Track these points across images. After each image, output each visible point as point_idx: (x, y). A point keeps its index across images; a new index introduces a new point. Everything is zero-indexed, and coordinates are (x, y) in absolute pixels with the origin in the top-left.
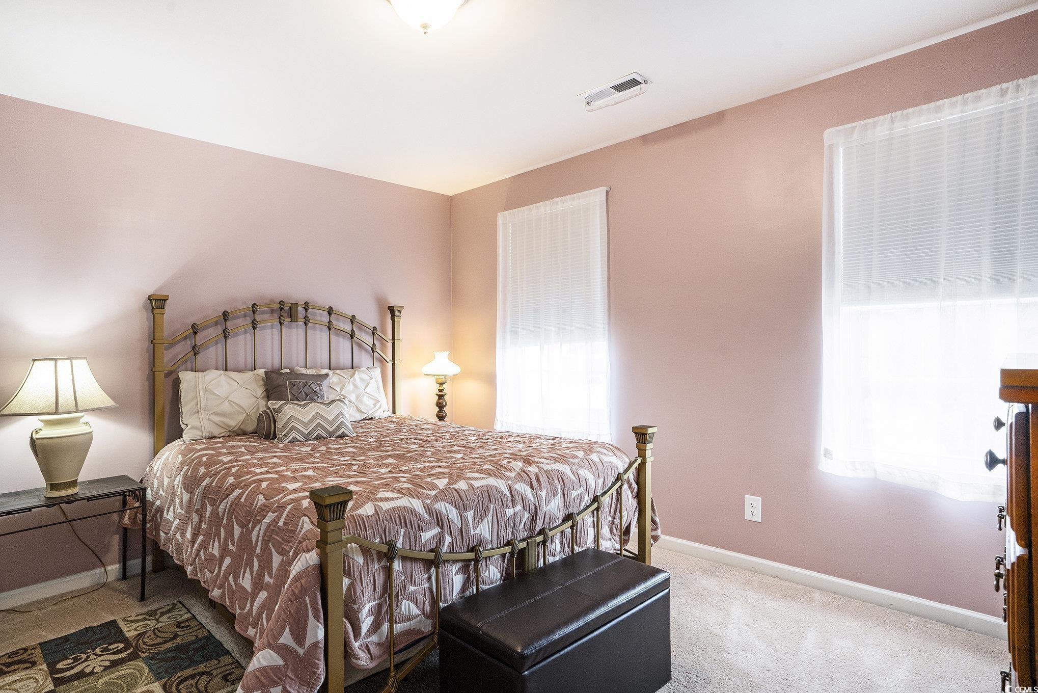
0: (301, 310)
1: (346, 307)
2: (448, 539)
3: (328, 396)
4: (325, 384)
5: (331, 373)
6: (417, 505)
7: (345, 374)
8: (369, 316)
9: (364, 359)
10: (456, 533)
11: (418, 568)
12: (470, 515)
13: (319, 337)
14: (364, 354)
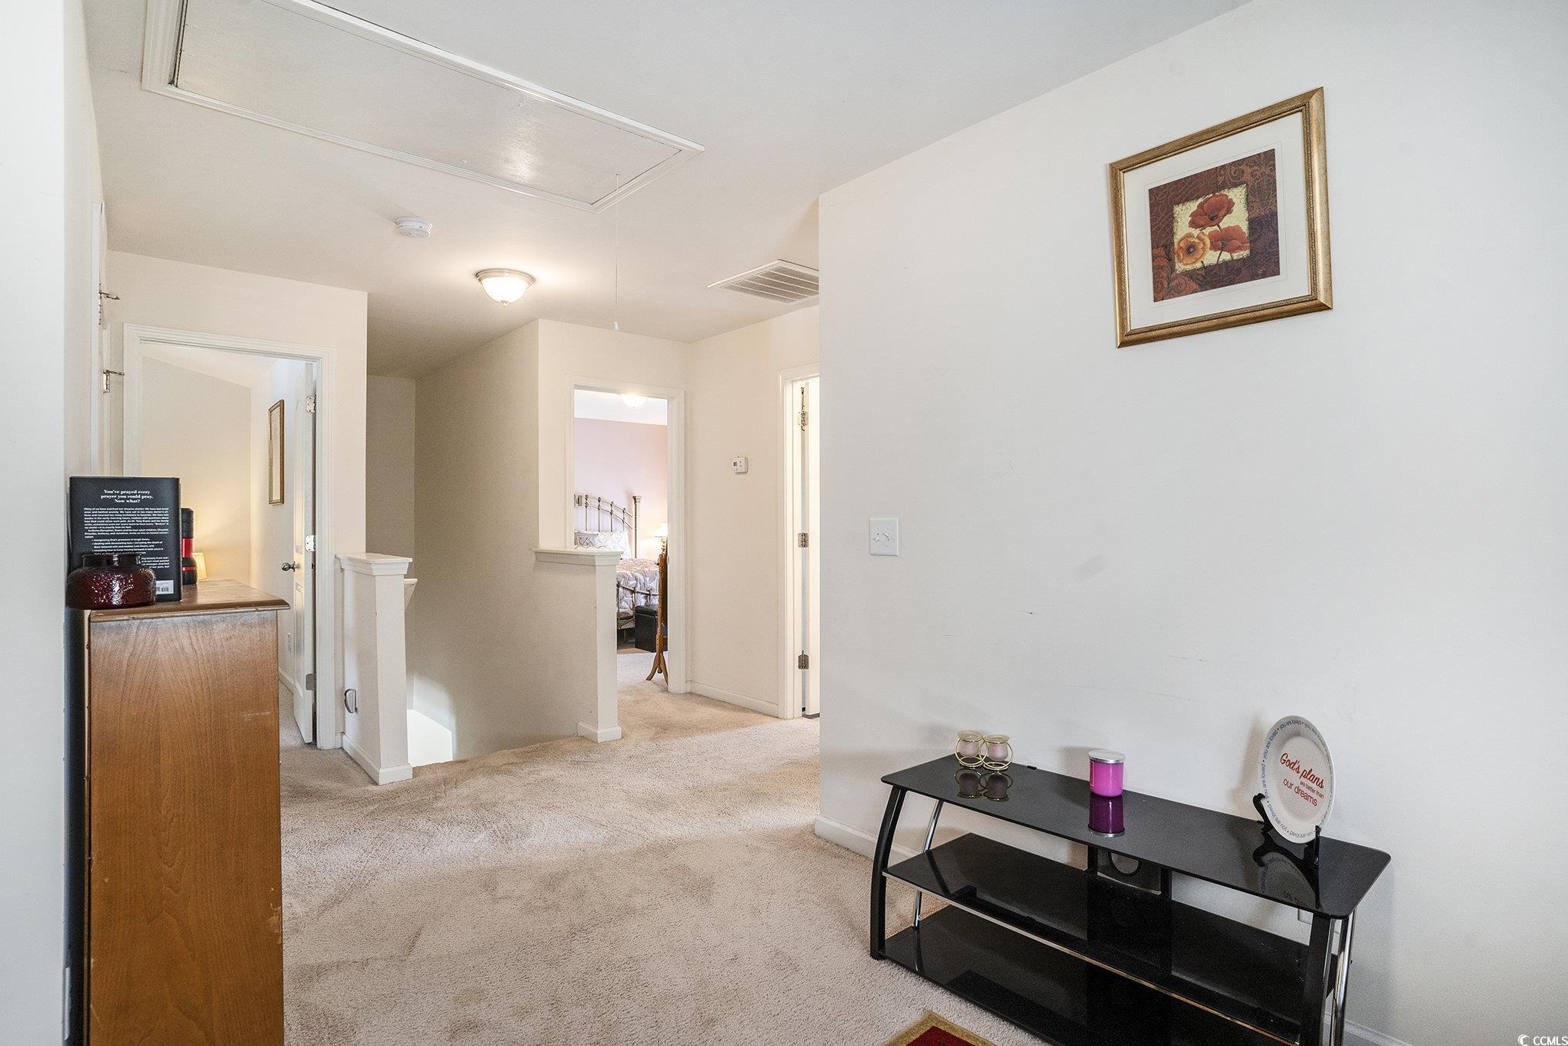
0: (584, 499)
1: (607, 497)
2: (639, 586)
3: (598, 544)
4: (596, 539)
5: (600, 534)
6: (629, 573)
7: (608, 534)
8: (622, 502)
9: (618, 526)
10: (642, 584)
11: (628, 592)
12: (648, 579)
13: (593, 513)
14: (618, 524)
